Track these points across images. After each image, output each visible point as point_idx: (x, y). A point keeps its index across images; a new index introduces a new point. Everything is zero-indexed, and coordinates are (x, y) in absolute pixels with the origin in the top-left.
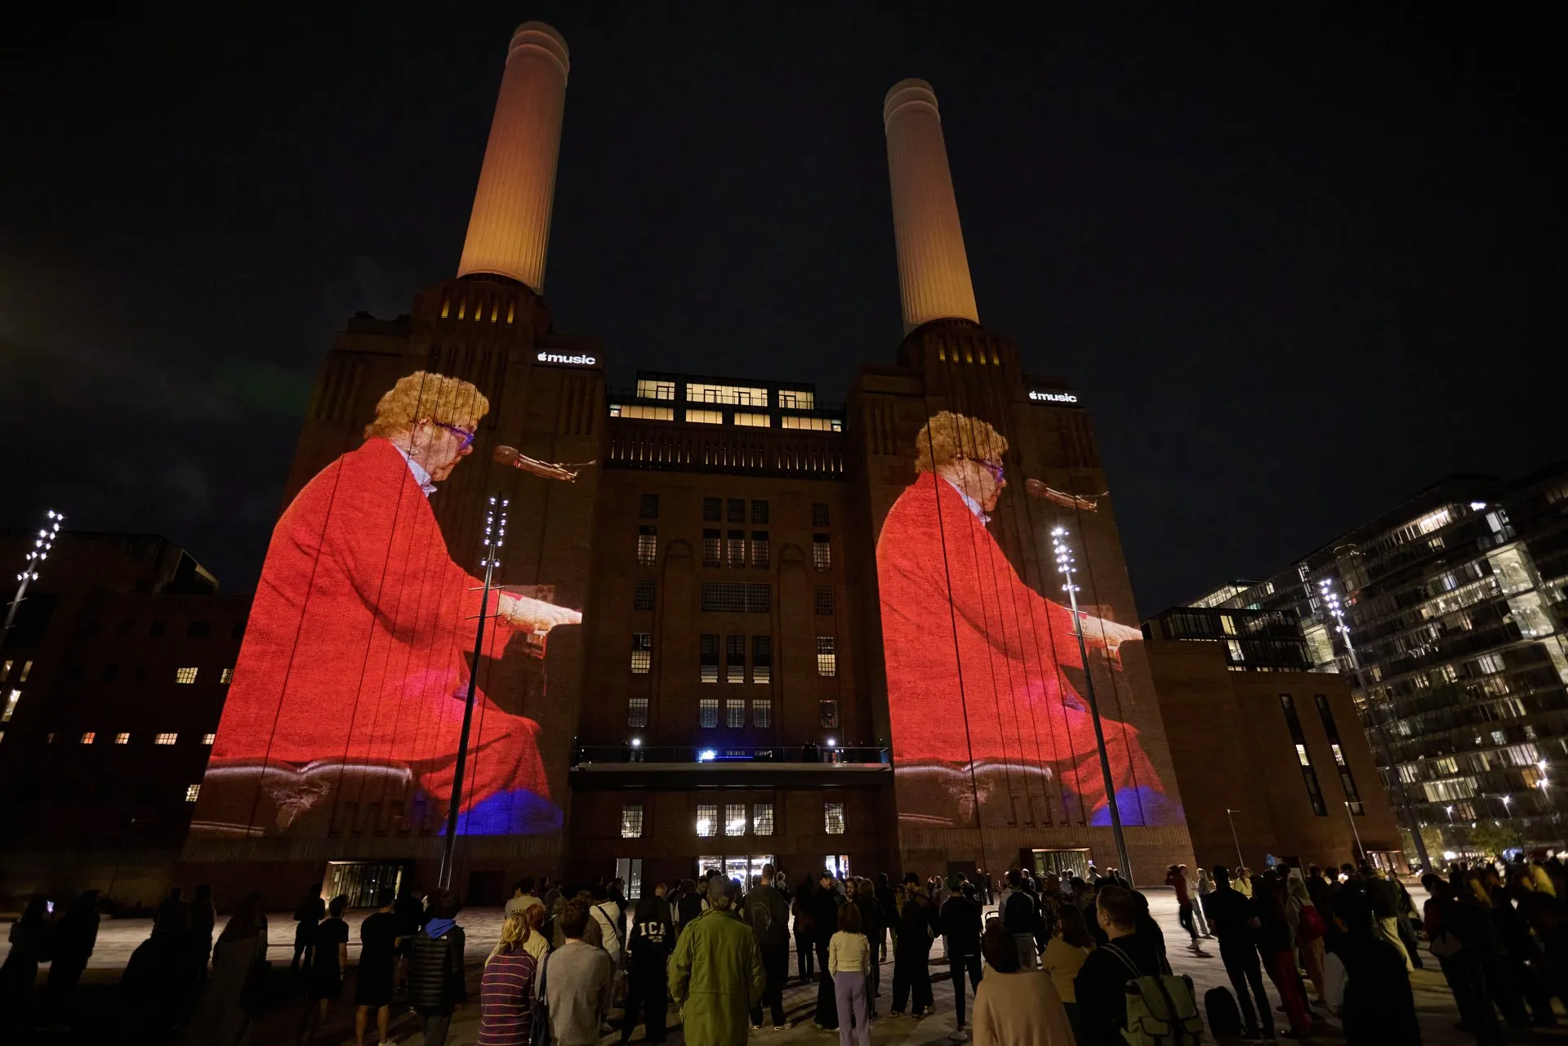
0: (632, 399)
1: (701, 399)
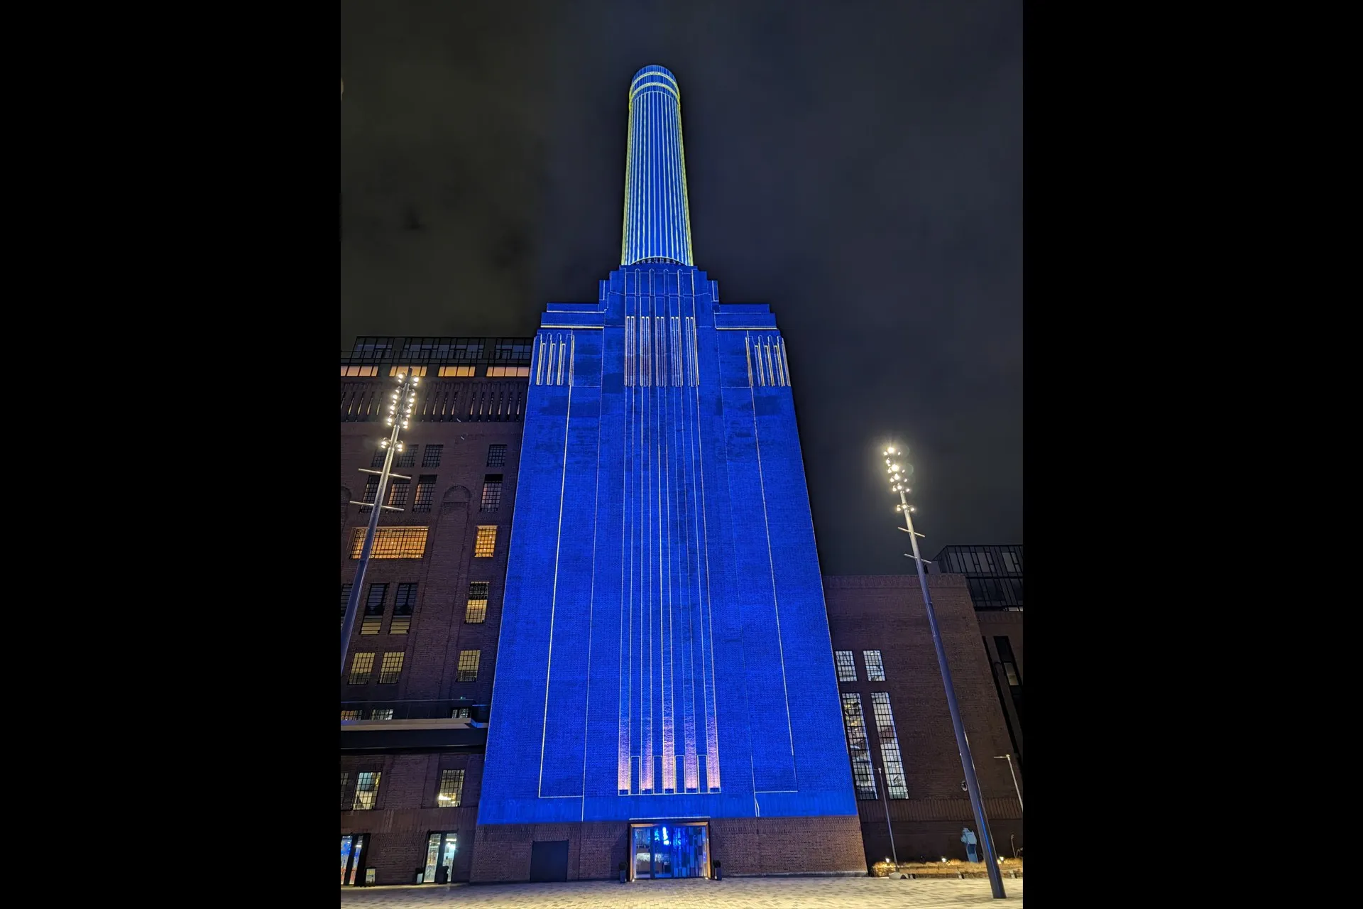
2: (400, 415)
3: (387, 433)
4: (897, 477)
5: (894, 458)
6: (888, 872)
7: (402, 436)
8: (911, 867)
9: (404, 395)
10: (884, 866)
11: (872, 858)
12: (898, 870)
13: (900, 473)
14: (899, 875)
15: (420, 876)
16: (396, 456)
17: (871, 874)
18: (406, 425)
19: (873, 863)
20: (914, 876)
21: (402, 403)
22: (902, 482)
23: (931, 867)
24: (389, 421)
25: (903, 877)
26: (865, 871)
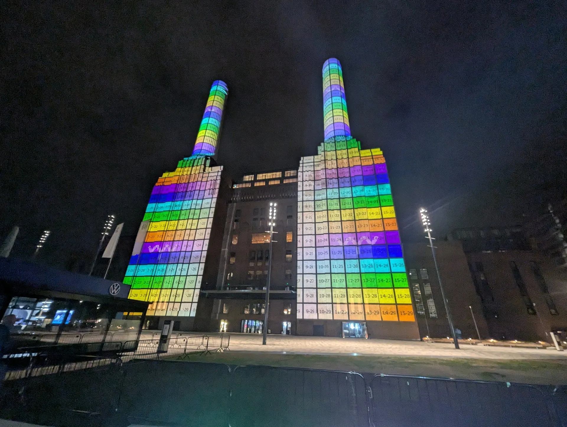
0: (242, 182)
1: (261, 179)
2: (272, 216)
3: (270, 221)
4: (425, 220)
5: (424, 213)
6: (427, 340)
7: (274, 221)
8: (435, 339)
9: (273, 209)
10: (426, 339)
11: (422, 336)
12: (431, 340)
13: (426, 218)
14: (431, 341)
15: (282, 332)
16: (274, 227)
17: (422, 340)
18: (274, 218)
19: (423, 337)
20: (436, 342)
21: (273, 212)
22: (427, 221)
23: (443, 340)
24: (270, 217)
25: (432, 342)
26: (420, 340)
